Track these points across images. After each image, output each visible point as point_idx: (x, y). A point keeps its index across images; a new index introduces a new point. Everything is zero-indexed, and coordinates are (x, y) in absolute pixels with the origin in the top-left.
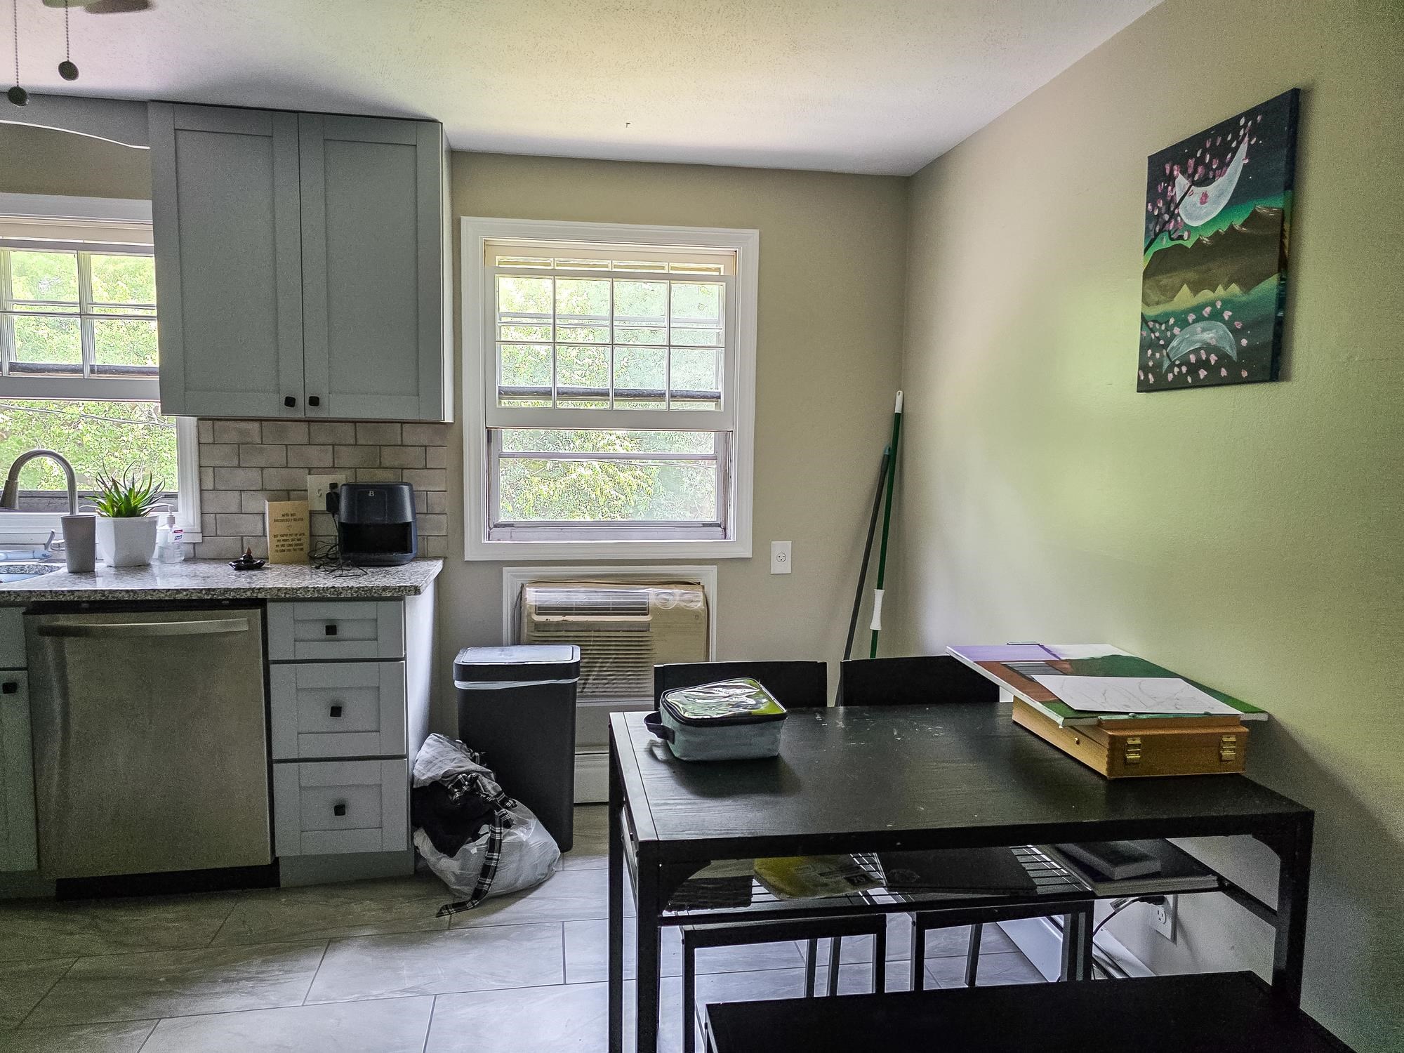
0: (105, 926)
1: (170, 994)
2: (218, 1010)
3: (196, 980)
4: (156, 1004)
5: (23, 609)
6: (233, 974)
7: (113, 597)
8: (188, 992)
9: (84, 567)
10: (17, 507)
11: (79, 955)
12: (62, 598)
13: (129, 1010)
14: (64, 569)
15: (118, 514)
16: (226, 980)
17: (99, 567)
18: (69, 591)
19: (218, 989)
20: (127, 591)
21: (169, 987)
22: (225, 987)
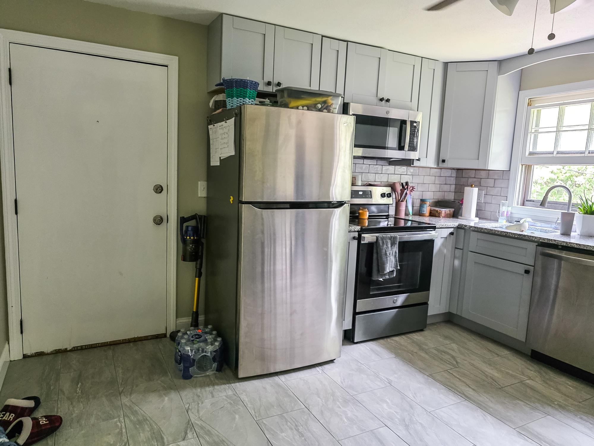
0: (544, 374)
1: (556, 409)
2: (572, 426)
3: (569, 411)
4: (549, 409)
5: (537, 244)
6: (585, 418)
7: (571, 245)
8: (563, 413)
9: (566, 233)
10: (546, 206)
11: (530, 378)
12: (551, 242)
13: (539, 405)
14: (559, 233)
15: (586, 213)
16: (581, 418)
17: (572, 234)
18: (554, 240)
19: (576, 419)
20: (577, 244)
21: (557, 407)
22: (579, 420)
